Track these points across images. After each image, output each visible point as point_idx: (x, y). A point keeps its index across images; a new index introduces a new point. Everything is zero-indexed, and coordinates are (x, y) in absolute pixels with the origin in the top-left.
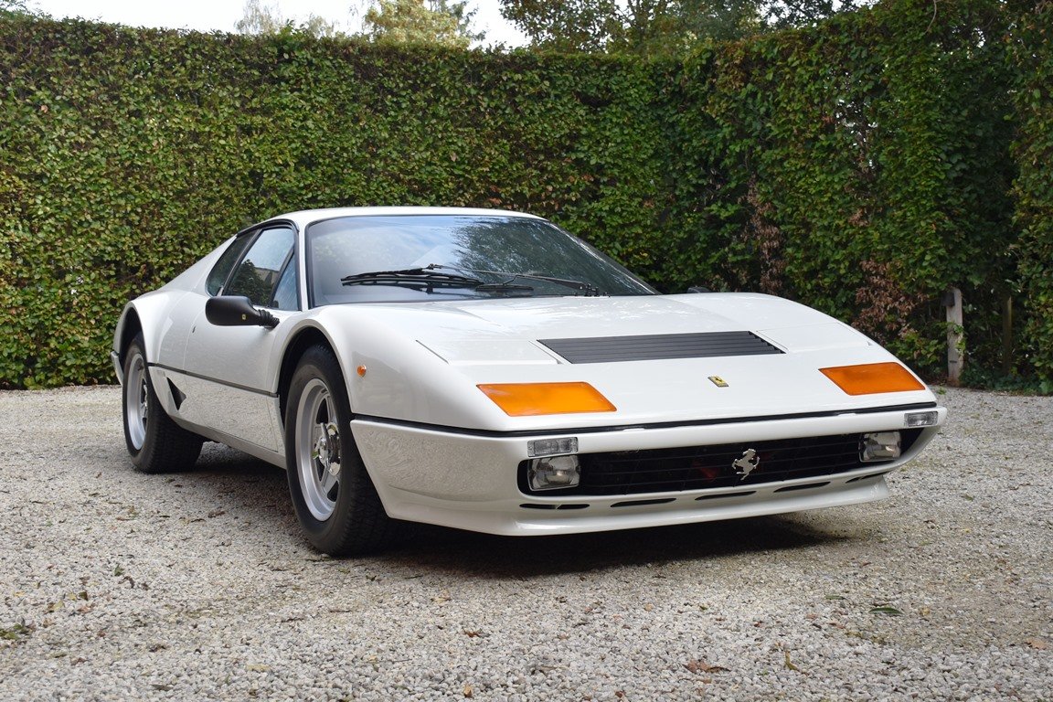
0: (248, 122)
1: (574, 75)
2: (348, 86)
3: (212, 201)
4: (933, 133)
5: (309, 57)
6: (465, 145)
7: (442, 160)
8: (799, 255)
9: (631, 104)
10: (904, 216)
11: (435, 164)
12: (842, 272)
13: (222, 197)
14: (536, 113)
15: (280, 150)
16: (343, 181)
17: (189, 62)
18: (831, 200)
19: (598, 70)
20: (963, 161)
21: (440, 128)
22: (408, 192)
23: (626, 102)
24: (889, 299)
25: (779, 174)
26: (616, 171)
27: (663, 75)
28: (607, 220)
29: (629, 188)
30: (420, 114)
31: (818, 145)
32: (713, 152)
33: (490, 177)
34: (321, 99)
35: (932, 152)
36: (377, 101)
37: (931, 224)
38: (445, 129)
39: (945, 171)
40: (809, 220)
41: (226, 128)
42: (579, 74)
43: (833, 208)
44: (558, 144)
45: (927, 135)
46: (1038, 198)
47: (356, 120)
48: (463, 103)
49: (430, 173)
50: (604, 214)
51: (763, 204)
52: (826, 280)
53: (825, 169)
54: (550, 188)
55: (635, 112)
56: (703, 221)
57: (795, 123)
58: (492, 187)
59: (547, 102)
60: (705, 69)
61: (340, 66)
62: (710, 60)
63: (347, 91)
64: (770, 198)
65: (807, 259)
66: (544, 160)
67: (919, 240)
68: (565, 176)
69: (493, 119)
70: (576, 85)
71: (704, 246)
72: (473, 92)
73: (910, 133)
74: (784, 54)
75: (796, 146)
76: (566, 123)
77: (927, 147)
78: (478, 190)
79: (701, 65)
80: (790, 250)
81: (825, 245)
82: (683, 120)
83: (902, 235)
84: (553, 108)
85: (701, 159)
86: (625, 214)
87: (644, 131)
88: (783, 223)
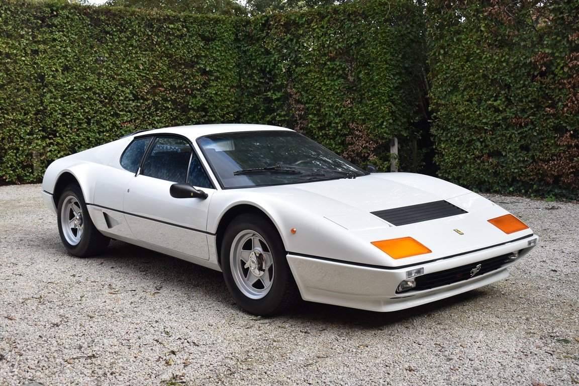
0: (37, 48)
1: (198, 26)
2: (88, 30)
3: (19, 90)
4: (388, 66)
5: (67, 14)
6: (146, 61)
7: (135, 68)
8: (315, 119)
9: (225, 41)
10: (373, 104)
11: (132, 70)
12: (339, 128)
13: (24, 88)
14: (180, 44)
15: (53, 62)
16: (86, 79)
17: (3, 15)
18: (333, 93)
19: (209, 23)
20: (400, 79)
21: (134, 52)
22: (119, 85)
23: (223, 39)
24: (364, 142)
25: (305, 79)
26: (218, 74)
27: (240, 27)
28: (214, 98)
29: (224, 82)
30: (124, 44)
31: (327, 67)
32: (268, 66)
33: (159, 77)
34: (74, 36)
35: (388, 75)
36: (102, 37)
37: (386, 108)
38: (136, 53)
39: (392, 83)
40: (321, 102)
41: (25, 51)
42: (200, 25)
43: (334, 97)
44: (191, 60)
45: (385, 66)
46: (441, 99)
47: (92, 47)
48: (145, 39)
49: (129, 75)
50: (213, 95)
51: (296, 94)
52: (330, 131)
53: (330, 78)
54: (188, 83)
55: (227, 45)
56: (262, 100)
57: (314, 55)
58: (160, 82)
59: (185, 39)
60: (264, 25)
61: (83, 19)
62: (267, 21)
63: (87, 32)
64: (300, 90)
65: (320, 121)
66: (184, 68)
67: (381, 115)
68: (194, 76)
69: (159, 47)
70: (199, 30)
71: (263, 112)
72: (150, 33)
73: (376, 65)
74: (309, 22)
75: (314, 66)
76: (195, 50)
77: (385, 72)
78: (153, 83)
79: (262, 23)
80: (310, 116)
81: (330, 115)
82: (251, 49)
83: (372, 112)
84: (189, 42)
85: (261, 69)
86: (222, 95)
87: (231, 54)
88: (307, 103)
